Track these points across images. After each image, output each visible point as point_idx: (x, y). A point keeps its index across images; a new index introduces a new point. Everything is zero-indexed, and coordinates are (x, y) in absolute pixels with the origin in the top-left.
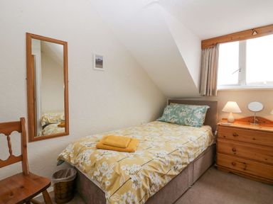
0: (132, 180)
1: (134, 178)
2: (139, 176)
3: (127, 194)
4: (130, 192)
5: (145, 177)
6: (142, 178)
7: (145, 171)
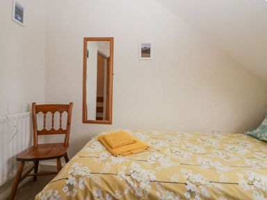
0: (67, 182)
1: (71, 180)
2: (78, 182)
3: (54, 193)
4: (57, 192)
5: (86, 189)
6: (81, 187)
7: (90, 181)
